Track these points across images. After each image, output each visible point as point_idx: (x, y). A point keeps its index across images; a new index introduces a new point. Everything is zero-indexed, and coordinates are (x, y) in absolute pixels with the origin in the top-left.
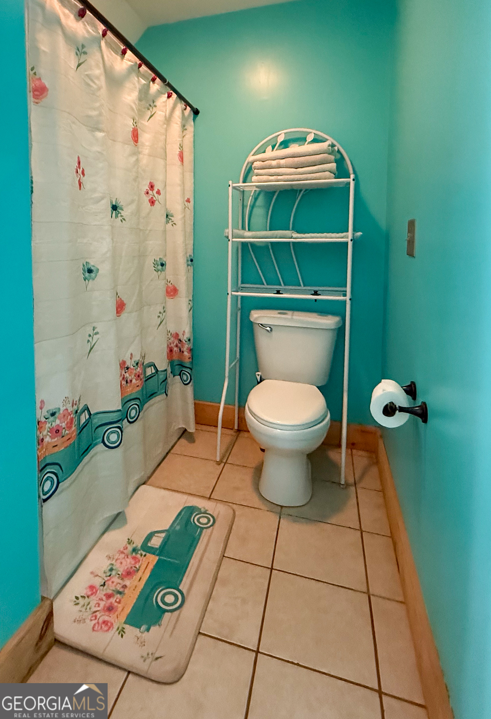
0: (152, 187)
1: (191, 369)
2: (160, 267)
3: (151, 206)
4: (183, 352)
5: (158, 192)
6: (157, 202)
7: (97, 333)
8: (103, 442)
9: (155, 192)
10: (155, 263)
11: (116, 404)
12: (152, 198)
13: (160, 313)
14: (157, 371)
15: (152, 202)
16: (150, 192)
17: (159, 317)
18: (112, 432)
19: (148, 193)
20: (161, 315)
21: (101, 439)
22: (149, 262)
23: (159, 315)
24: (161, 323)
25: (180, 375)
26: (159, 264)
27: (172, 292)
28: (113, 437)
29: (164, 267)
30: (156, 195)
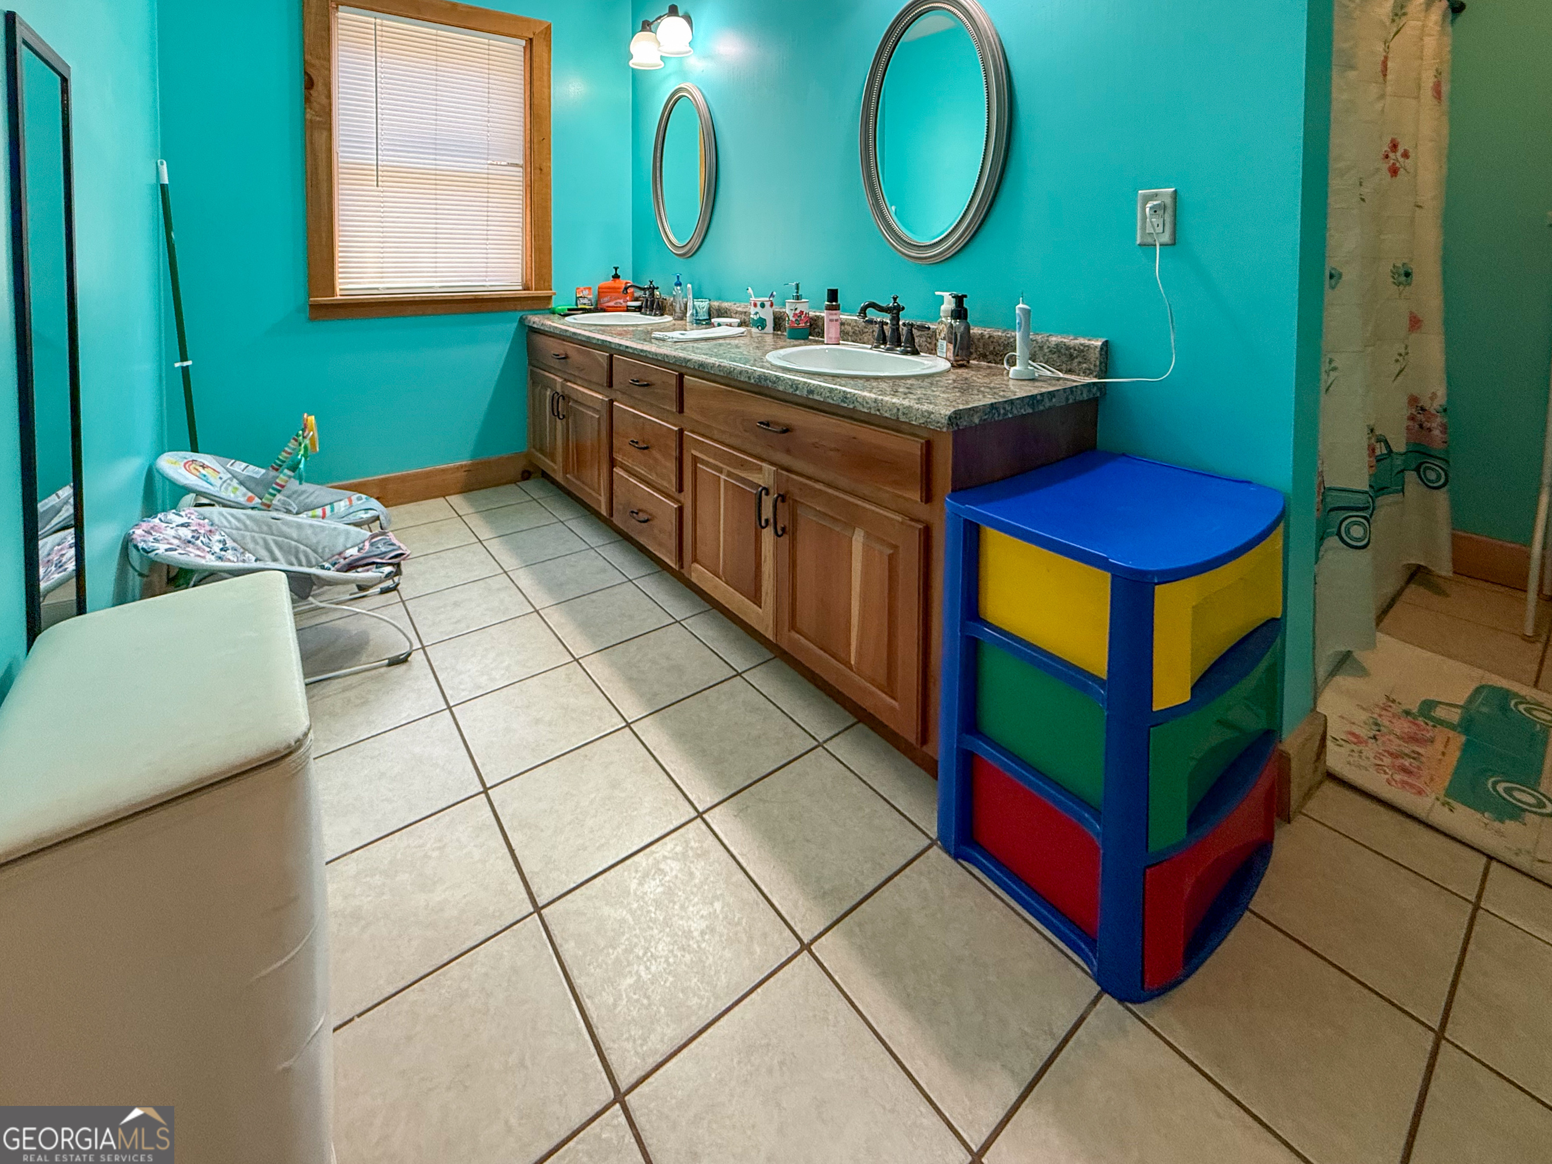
0: (1394, 146)
1: (1447, 462)
2: (1403, 279)
3: (1392, 176)
4: (1430, 430)
5: (1406, 155)
6: (1402, 171)
7: (1335, 369)
8: (1339, 534)
9: (1399, 154)
10: (1395, 273)
11: (1362, 482)
12: (1394, 164)
13: (1400, 355)
14: (1390, 451)
15: (1394, 171)
16: (1392, 155)
17: (1397, 361)
18: (1355, 523)
19: (1387, 157)
20: (1401, 359)
21: (1335, 530)
22: (1386, 268)
23: (1398, 357)
24: (1401, 371)
25: (1417, 469)
26: (1403, 272)
27: (1415, 323)
28: (1357, 531)
29: (1409, 279)
30: (1401, 160)
